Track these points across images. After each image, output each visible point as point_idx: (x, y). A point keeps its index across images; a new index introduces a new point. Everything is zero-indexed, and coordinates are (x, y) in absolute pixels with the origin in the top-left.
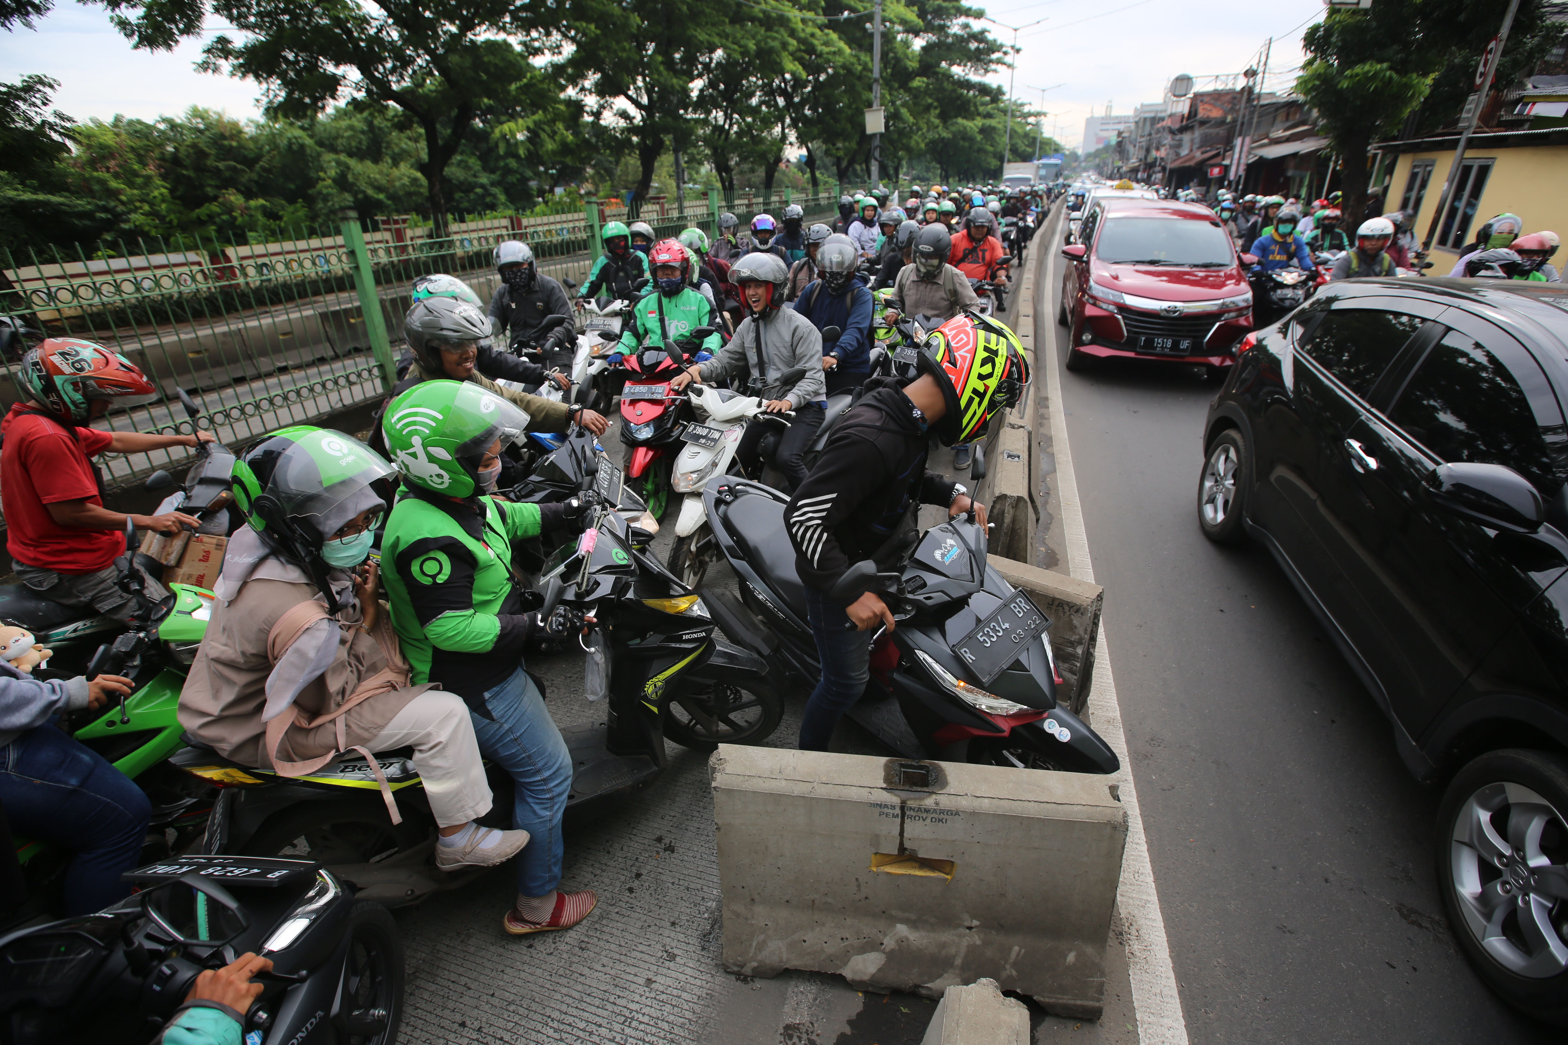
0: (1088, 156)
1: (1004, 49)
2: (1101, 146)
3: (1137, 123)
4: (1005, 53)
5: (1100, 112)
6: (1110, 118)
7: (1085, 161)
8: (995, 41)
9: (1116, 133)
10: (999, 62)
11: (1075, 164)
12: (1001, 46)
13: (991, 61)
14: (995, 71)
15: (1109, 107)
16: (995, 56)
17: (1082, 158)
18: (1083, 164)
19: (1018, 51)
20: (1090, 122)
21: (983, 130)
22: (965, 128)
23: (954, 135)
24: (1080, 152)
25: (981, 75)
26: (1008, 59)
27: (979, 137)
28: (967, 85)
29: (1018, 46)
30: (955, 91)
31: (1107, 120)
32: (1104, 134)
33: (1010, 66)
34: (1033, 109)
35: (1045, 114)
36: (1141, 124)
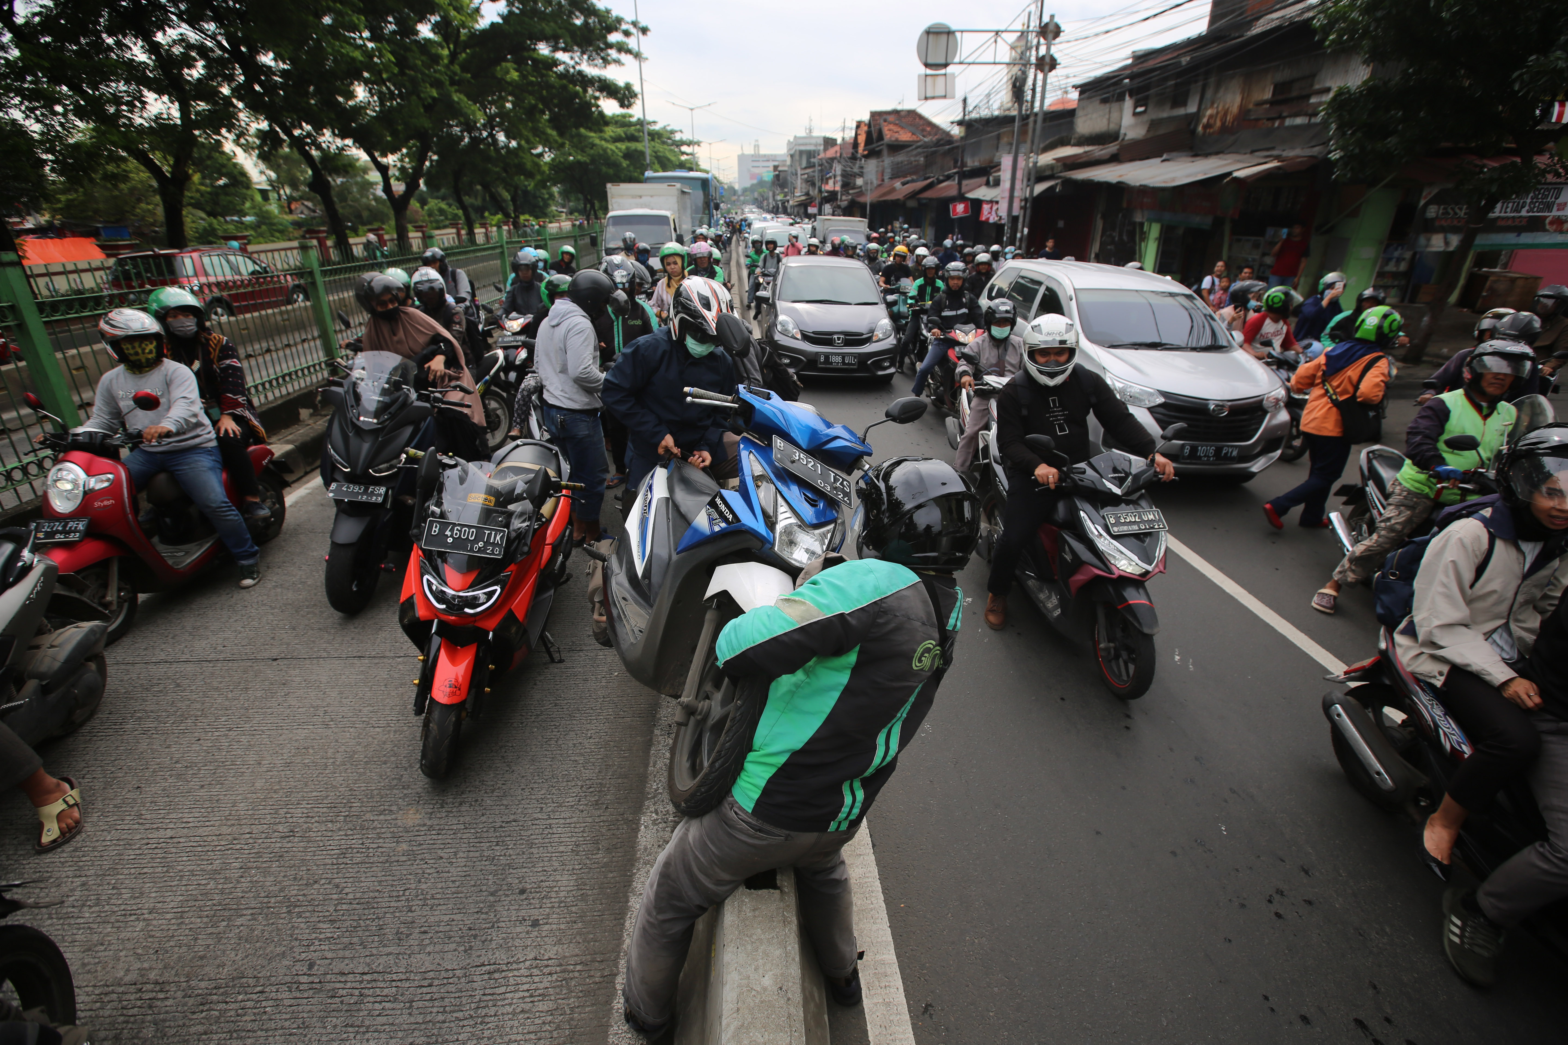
0: (745, 190)
1: (624, 27)
2: (755, 182)
3: (792, 156)
4: (627, 34)
5: (749, 151)
6: (759, 156)
7: (743, 195)
8: (608, 11)
9: (771, 169)
10: (621, 48)
11: (735, 198)
12: (619, 20)
13: (610, 46)
14: (618, 62)
15: (757, 147)
16: (614, 37)
17: (740, 193)
18: (742, 198)
19: (644, 31)
20: (742, 158)
21: (628, 155)
22: (605, 150)
23: (593, 161)
24: (737, 187)
25: (600, 68)
26: (632, 43)
27: (625, 163)
28: (585, 81)
29: (643, 23)
30: (564, 87)
31: (757, 158)
32: (756, 171)
33: (637, 56)
34: (686, 137)
35: (698, 143)
36: (797, 157)
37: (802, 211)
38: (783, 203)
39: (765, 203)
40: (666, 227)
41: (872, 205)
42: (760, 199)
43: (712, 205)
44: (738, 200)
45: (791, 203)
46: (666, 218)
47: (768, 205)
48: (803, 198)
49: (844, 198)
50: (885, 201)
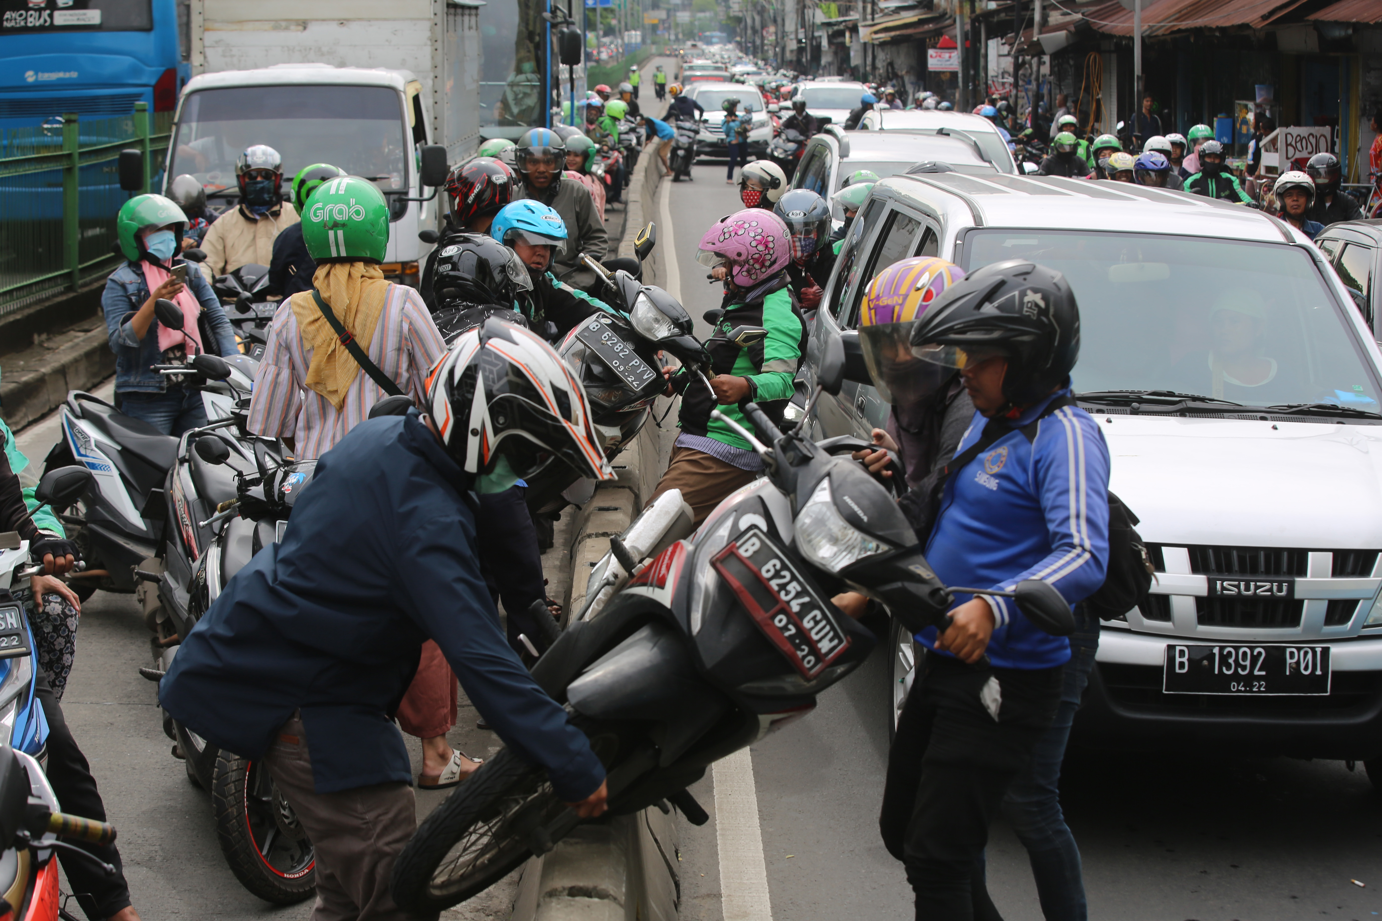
37: (903, 63)
38: (836, 36)
39: (770, 34)
40: (393, 125)
41: (1149, 43)
42: (751, 18)
43: (553, 41)
44: (667, 24)
45: (864, 33)
46: (391, 90)
47: (780, 43)
48: (910, 17)
49: (1055, 17)
50: (1198, 31)
